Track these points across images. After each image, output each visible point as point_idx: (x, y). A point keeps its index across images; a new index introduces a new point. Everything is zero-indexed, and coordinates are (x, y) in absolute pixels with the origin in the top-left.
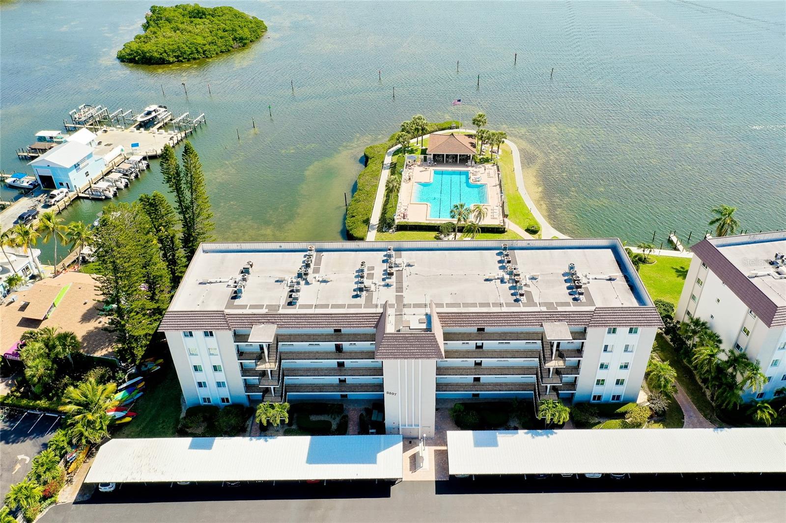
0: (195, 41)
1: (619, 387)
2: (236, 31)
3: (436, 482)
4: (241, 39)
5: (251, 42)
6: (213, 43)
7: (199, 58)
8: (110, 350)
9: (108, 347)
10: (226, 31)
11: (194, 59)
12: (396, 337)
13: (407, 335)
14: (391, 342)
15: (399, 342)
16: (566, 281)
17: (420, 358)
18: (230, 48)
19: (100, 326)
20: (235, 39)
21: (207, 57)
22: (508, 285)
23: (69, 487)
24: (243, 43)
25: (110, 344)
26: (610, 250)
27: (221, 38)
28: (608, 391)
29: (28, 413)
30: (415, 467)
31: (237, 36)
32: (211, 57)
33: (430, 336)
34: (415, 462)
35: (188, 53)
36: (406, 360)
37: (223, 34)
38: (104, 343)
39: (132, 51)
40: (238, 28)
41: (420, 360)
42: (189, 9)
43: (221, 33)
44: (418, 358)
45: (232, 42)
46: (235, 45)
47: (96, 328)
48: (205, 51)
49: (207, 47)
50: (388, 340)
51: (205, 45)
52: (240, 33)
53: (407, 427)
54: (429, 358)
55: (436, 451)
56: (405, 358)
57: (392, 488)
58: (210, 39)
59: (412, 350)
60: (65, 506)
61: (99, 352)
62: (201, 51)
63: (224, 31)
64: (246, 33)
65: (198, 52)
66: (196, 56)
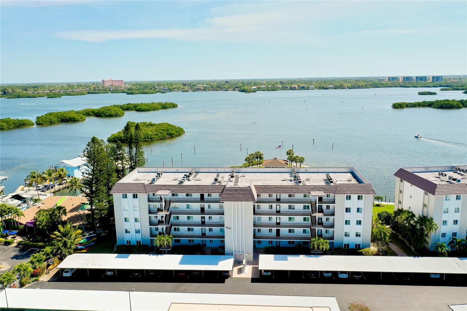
0: (147, 133)
1: (358, 238)
2: (169, 130)
3: (252, 278)
4: (171, 134)
5: (176, 136)
6: (156, 135)
7: (148, 141)
8: (81, 223)
9: (80, 222)
10: (164, 130)
11: (146, 141)
12: (231, 189)
13: (237, 188)
14: (228, 192)
15: (232, 192)
16: (324, 181)
17: (243, 201)
18: (165, 138)
19: (78, 214)
20: (168, 134)
21: (152, 141)
22: (293, 182)
23: (47, 276)
24: (171, 136)
25: (82, 221)
26: (350, 174)
27: (161, 133)
28: (352, 240)
29: (32, 249)
30: (241, 272)
31: (169, 133)
32: (155, 141)
33: (249, 189)
34: (240, 271)
35: (143, 138)
36: (236, 202)
37: (162, 131)
38: (79, 220)
39: (115, 137)
40: (170, 130)
41: (244, 202)
42: (146, 124)
43: (161, 131)
44: (242, 201)
45: (166, 135)
46: (168, 136)
47: (76, 215)
48: (152, 138)
49: (153, 136)
50: (227, 191)
51: (152, 135)
52: (171, 131)
53: (237, 253)
54: (248, 201)
55: (252, 267)
56: (235, 201)
57: (226, 280)
58: (155, 133)
59: (239, 196)
60: (43, 282)
61: (75, 224)
62: (150, 137)
63: (163, 130)
64: (173, 132)
65: (148, 138)
66: (147, 140)
